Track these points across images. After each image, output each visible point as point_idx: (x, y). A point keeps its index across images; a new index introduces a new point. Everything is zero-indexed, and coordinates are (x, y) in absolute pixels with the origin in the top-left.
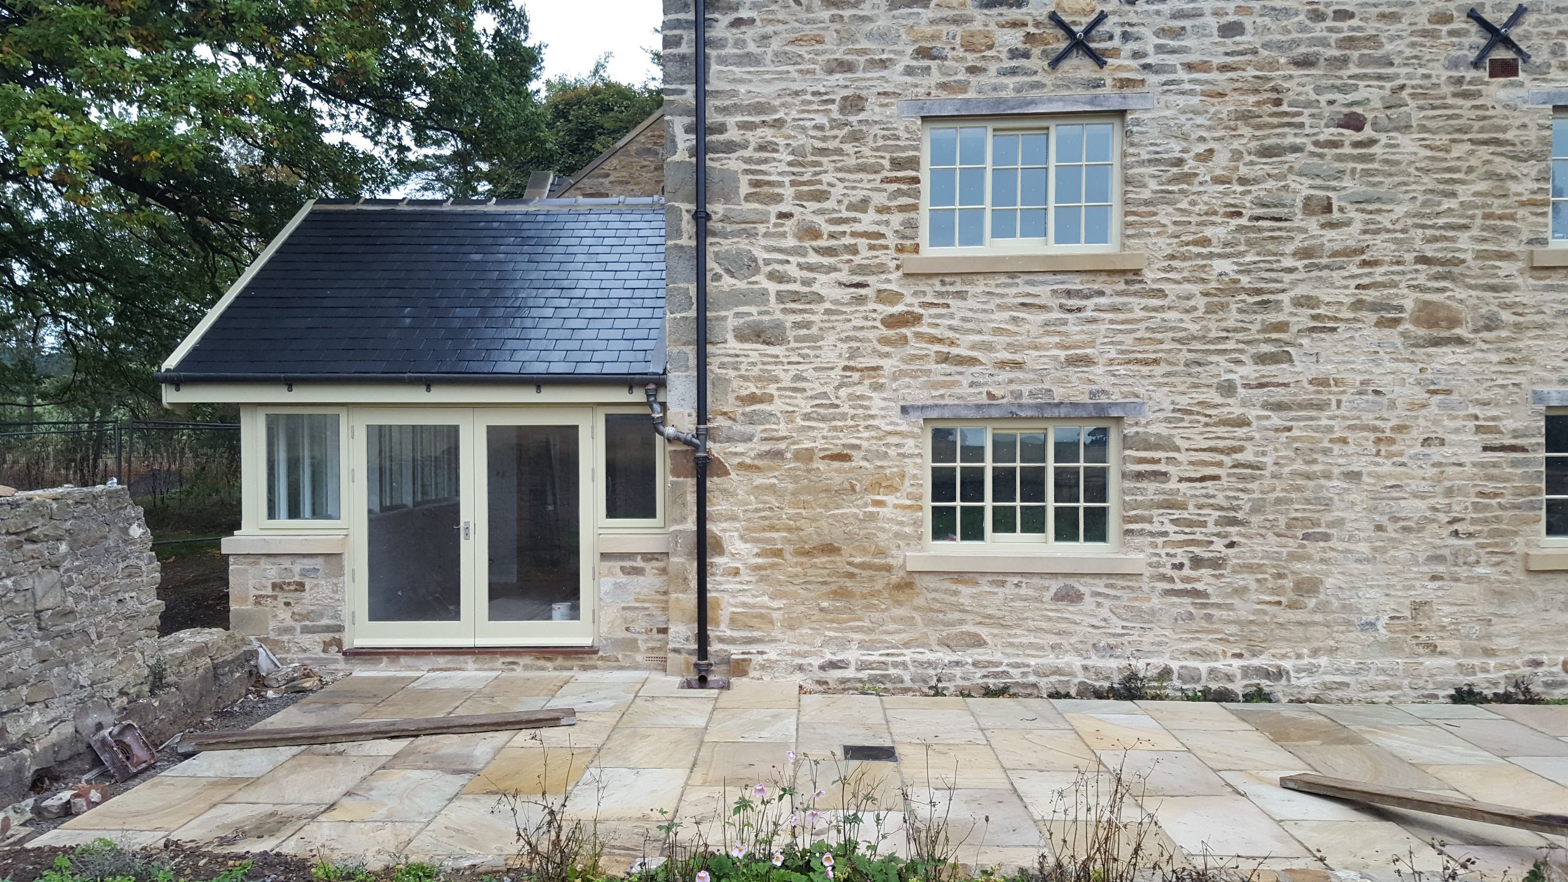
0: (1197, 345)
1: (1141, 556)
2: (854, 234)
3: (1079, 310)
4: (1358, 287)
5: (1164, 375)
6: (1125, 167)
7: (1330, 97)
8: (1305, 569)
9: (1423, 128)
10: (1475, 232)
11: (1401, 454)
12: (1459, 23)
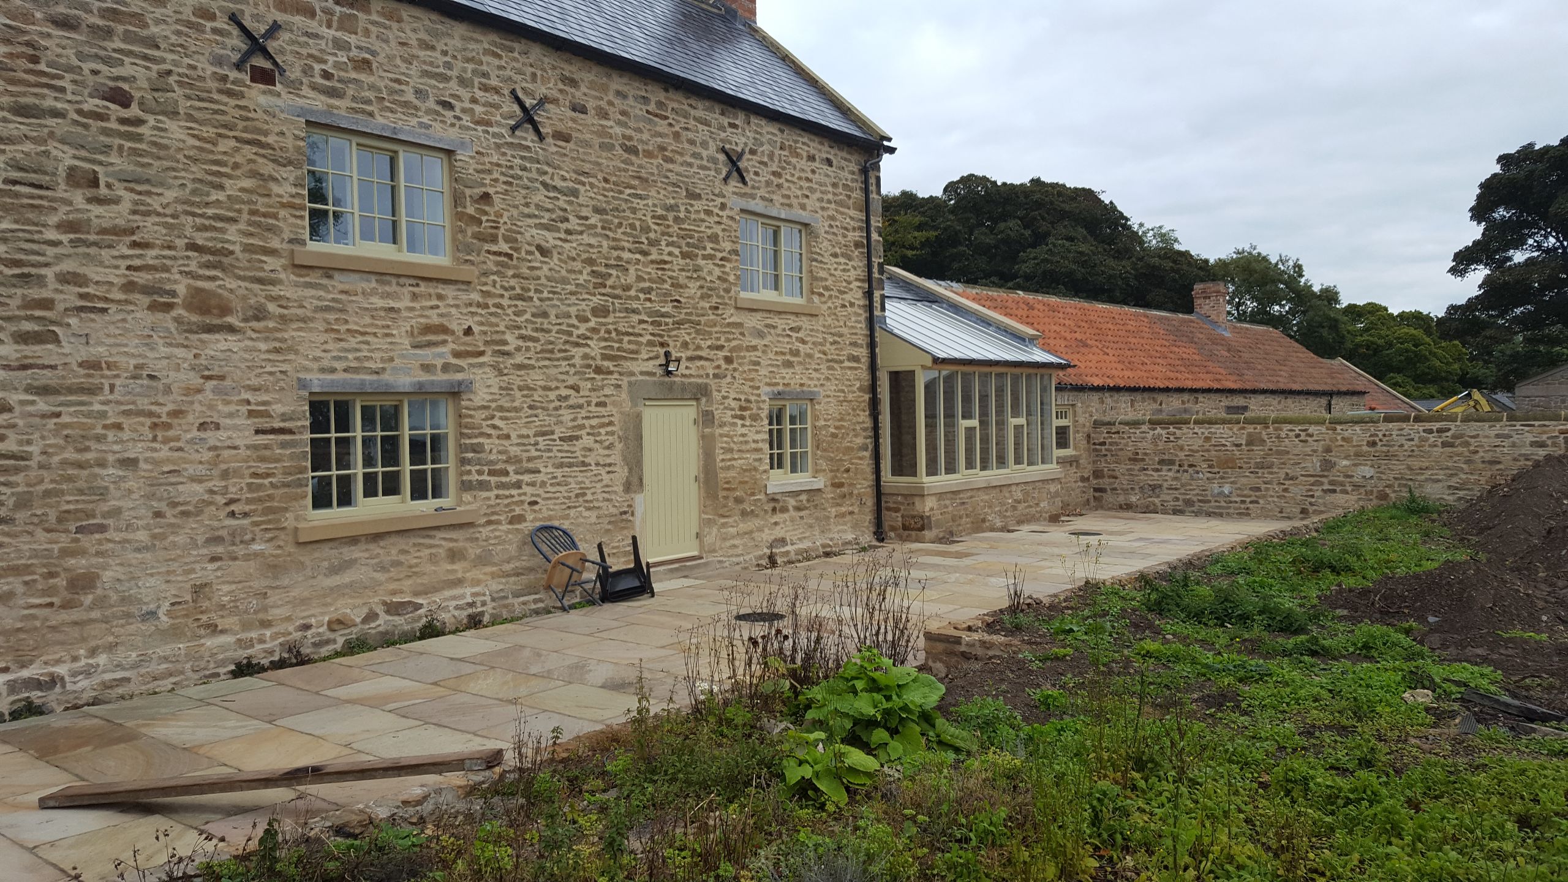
4: (129, 268)
7: (94, 66)
8: (79, 564)
9: (190, 118)
10: (242, 226)
11: (178, 439)
12: (222, 23)
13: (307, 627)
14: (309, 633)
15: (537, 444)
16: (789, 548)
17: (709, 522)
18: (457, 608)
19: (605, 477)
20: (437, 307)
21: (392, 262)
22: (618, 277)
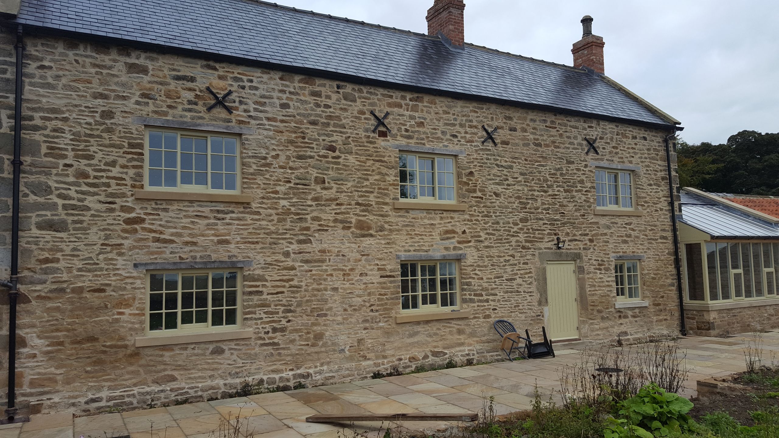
0: (274, 236)
1: (251, 329)
2: (108, 177)
3: (223, 219)
4: (335, 213)
5: (260, 249)
6: (242, 158)
7: (324, 138)
8: (318, 329)
9: (357, 154)
10: (375, 194)
11: (352, 280)
12: (368, 115)
13: (400, 359)
14: (401, 362)
15: (495, 282)
16: (629, 337)
17: (584, 322)
18: (462, 356)
19: (528, 298)
20: (451, 222)
21: (432, 204)
22: (532, 204)
